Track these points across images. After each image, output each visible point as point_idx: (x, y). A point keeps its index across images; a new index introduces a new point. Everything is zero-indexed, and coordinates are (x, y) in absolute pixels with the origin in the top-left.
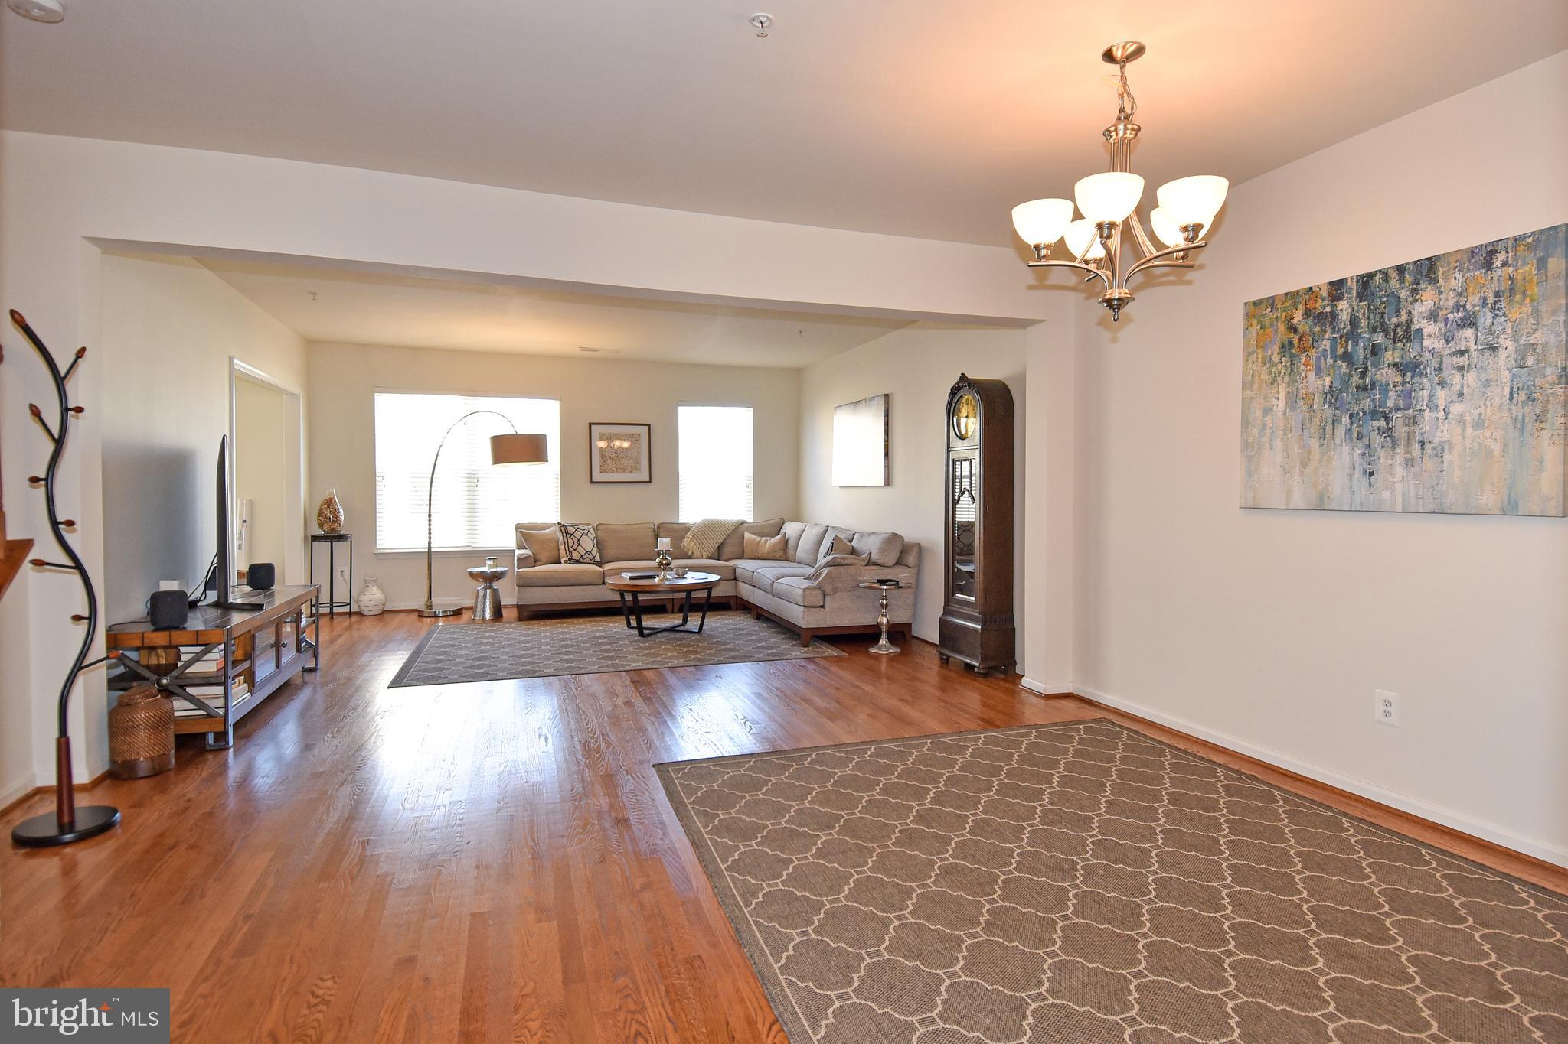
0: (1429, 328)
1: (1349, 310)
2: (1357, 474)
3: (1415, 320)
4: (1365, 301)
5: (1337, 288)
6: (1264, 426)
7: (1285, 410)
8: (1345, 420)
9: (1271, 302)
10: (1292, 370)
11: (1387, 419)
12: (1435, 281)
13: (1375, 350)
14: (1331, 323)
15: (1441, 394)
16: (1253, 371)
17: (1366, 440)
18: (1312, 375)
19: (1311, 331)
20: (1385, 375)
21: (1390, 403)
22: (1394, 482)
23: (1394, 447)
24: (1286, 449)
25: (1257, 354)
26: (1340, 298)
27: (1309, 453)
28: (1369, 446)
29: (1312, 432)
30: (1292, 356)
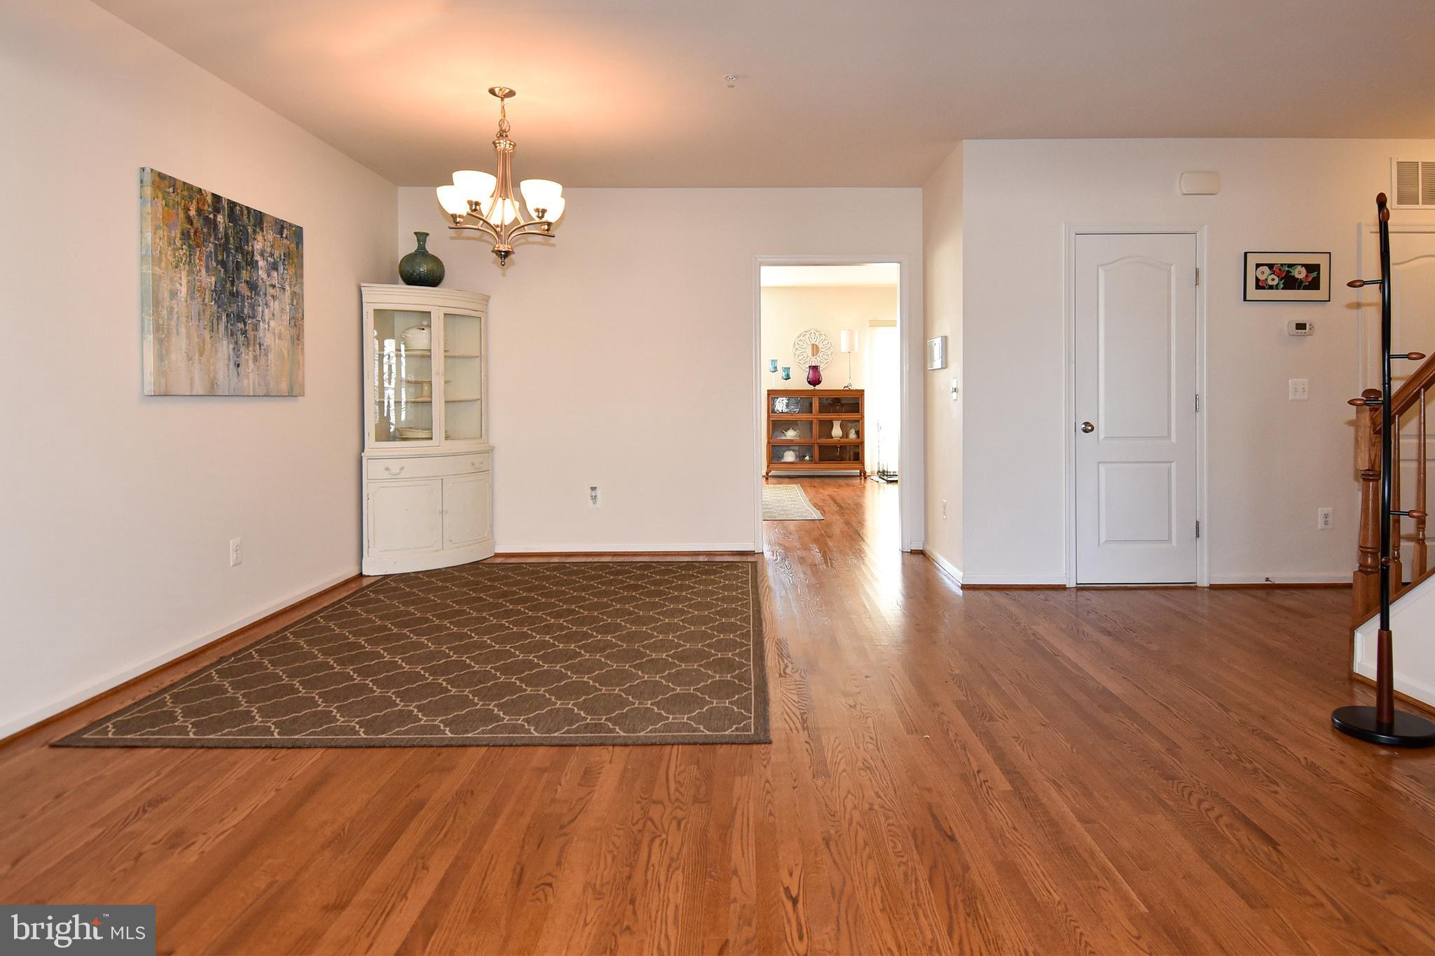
0: (261, 263)
1: (224, 225)
2: (232, 366)
3: (255, 252)
4: (232, 223)
5: (217, 198)
6: (171, 310)
7: (187, 297)
8: (224, 318)
9: (173, 182)
10: (190, 261)
11: (245, 324)
12: (262, 229)
13: (238, 267)
14: (214, 231)
15: (266, 311)
16: (161, 248)
17: (235, 337)
18: (203, 271)
19: (202, 229)
20: (243, 288)
21: (246, 312)
22: (249, 373)
23: (248, 347)
24: (189, 337)
25: (163, 230)
26: (219, 212)
27: (204, 342)
28: (236, 343)
29: (206, 323)
30: (190, 246)
